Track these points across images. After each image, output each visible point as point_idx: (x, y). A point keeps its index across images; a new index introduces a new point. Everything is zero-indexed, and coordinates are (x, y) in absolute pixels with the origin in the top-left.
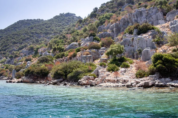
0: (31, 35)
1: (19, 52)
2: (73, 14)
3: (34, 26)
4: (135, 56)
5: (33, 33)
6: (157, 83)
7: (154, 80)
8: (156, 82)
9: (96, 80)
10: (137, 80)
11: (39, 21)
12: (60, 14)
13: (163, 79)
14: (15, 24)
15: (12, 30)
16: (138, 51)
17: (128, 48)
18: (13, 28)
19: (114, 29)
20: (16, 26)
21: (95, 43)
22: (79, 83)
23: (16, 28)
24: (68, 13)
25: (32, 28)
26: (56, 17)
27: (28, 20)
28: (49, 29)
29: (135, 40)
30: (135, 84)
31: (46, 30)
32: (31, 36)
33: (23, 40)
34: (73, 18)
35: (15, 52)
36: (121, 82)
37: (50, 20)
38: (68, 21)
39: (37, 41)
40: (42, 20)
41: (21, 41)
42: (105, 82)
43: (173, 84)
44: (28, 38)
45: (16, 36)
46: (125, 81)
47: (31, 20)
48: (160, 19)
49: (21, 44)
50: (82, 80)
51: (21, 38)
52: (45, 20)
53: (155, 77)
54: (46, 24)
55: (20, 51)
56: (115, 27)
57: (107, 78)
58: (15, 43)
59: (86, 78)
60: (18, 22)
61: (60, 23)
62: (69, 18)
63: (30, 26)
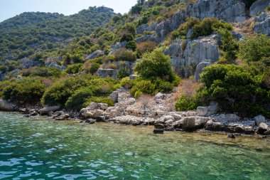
0: (42, 36)
1: (16, 62)
2: (110, 9)
3: (47, 23)
4: (186, 74)
5: (44, 34)
6: (209, 122)
7: (205, 116)
8: (208, 120)
9: (110, 110)
10: (176, 114)
11: (56, 16)
12: (90, 8)
13: (223, 116)
14: (17, 18)
15: (11, 27)
16: (191, 65)
17: (176, 60)
18: (12, 24)
19: (162, 31)
20: (18, 21)
21: (129, 51)
22: (81, 114)
23: (18, 23)
24: (102, 8)
25: (44, 26)
26: (84, 12)
27: (38, 13)
28: (71, 29)
29: (188, 47)
30: (171, 120)
31: (66, 30)
32: (40, 39)
33: (28, 44)
34: (109, 16)
35: (10, 62)
36: (150, 115)
37: (73, 16)
38: (102, 19)
39: (50, 47)
40: (62, 15)
41: (24, 45)
42: (124, 114)
43: (241, 126)
44: (35, 42)
45: (17, 36)
46: (157, 114)
47: (43, 13)
48: (238, 15)
49: (24, 49)
50: (87, 108)
51: (24, 41)
52: (65, 15)
53: (209, 111)
54: (66, 21)
55: (19, 60)
56: (164, 28)
57: (129, 108)
58: (12, 47)
59: (94, 106)
60: (23, 15)
61: (89, 21)
62: (104, 15)
63: (42, 23)
